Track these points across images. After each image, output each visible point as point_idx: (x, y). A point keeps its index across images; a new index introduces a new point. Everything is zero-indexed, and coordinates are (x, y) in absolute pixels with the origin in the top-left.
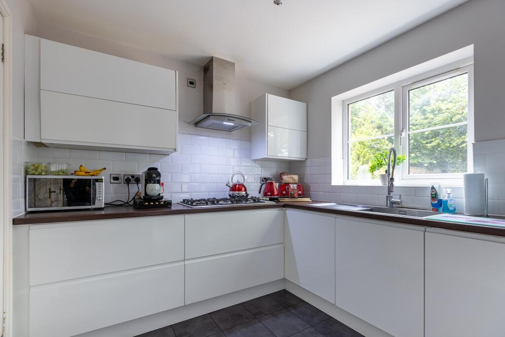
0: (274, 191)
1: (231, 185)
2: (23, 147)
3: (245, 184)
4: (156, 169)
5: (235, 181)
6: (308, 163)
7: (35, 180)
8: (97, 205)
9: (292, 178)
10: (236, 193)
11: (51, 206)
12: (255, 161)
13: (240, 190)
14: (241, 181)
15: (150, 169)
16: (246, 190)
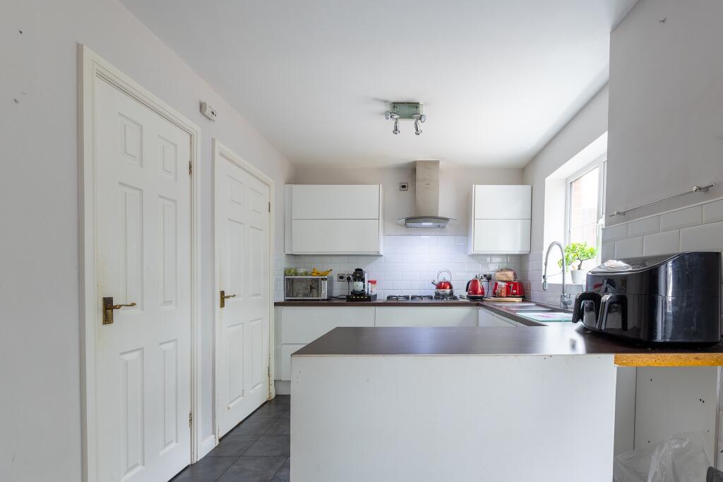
0: (477, 289)
1: (437, 282)
2: (283, 257)
3: (452, 283)
4: (361, 270)
5: (441, 279)
6: (531, 257)
7: (289, 279)
8: (322, 298)
9: (506, 275)
10: (441, 291)
11: (297, 296)
12: (473, 256)
13: (444, 288)
14: (448, 279)
15: (356, 270)
16: (451, 288)
